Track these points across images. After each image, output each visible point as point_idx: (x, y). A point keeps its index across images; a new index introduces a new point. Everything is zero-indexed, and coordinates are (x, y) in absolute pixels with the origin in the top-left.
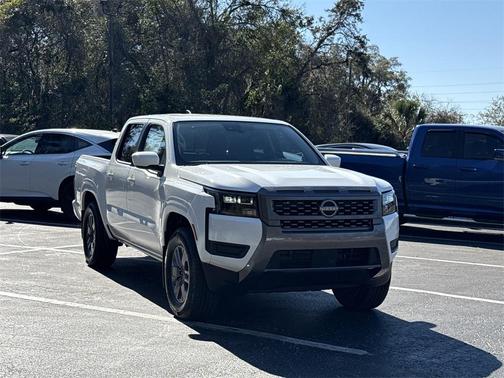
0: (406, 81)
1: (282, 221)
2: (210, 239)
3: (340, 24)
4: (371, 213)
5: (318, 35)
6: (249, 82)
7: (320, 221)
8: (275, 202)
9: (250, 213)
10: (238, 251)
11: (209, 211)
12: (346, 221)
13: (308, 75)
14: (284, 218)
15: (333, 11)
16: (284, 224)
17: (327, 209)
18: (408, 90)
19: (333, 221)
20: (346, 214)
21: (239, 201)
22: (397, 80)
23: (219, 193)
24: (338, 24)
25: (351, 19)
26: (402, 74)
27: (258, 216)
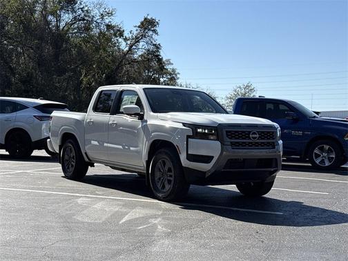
0: (176, 75)
1: (231, 142)
2: (189, 153)
3: (143, 36)
4: (274, 139)
5: (129, 42)
6: (84, 72)
7: (250, 143)
8: (227, 131)
9: (212, 138)
10: (207, 159)
11: (188, 137)
12: (262, 143)
13: (122, 69)
14: (232, 141)
15: (139, 27)
16: (232, 144)
17: (253, 136)
18: (178, 81)
19: (256, 143)
20: (262, 139)
21: (206, 131)
22: (170, 74)
23: (194, 126)
24: (142, 35)
25: (151, 33)
26: (174, 70)
27: (217, 140)
